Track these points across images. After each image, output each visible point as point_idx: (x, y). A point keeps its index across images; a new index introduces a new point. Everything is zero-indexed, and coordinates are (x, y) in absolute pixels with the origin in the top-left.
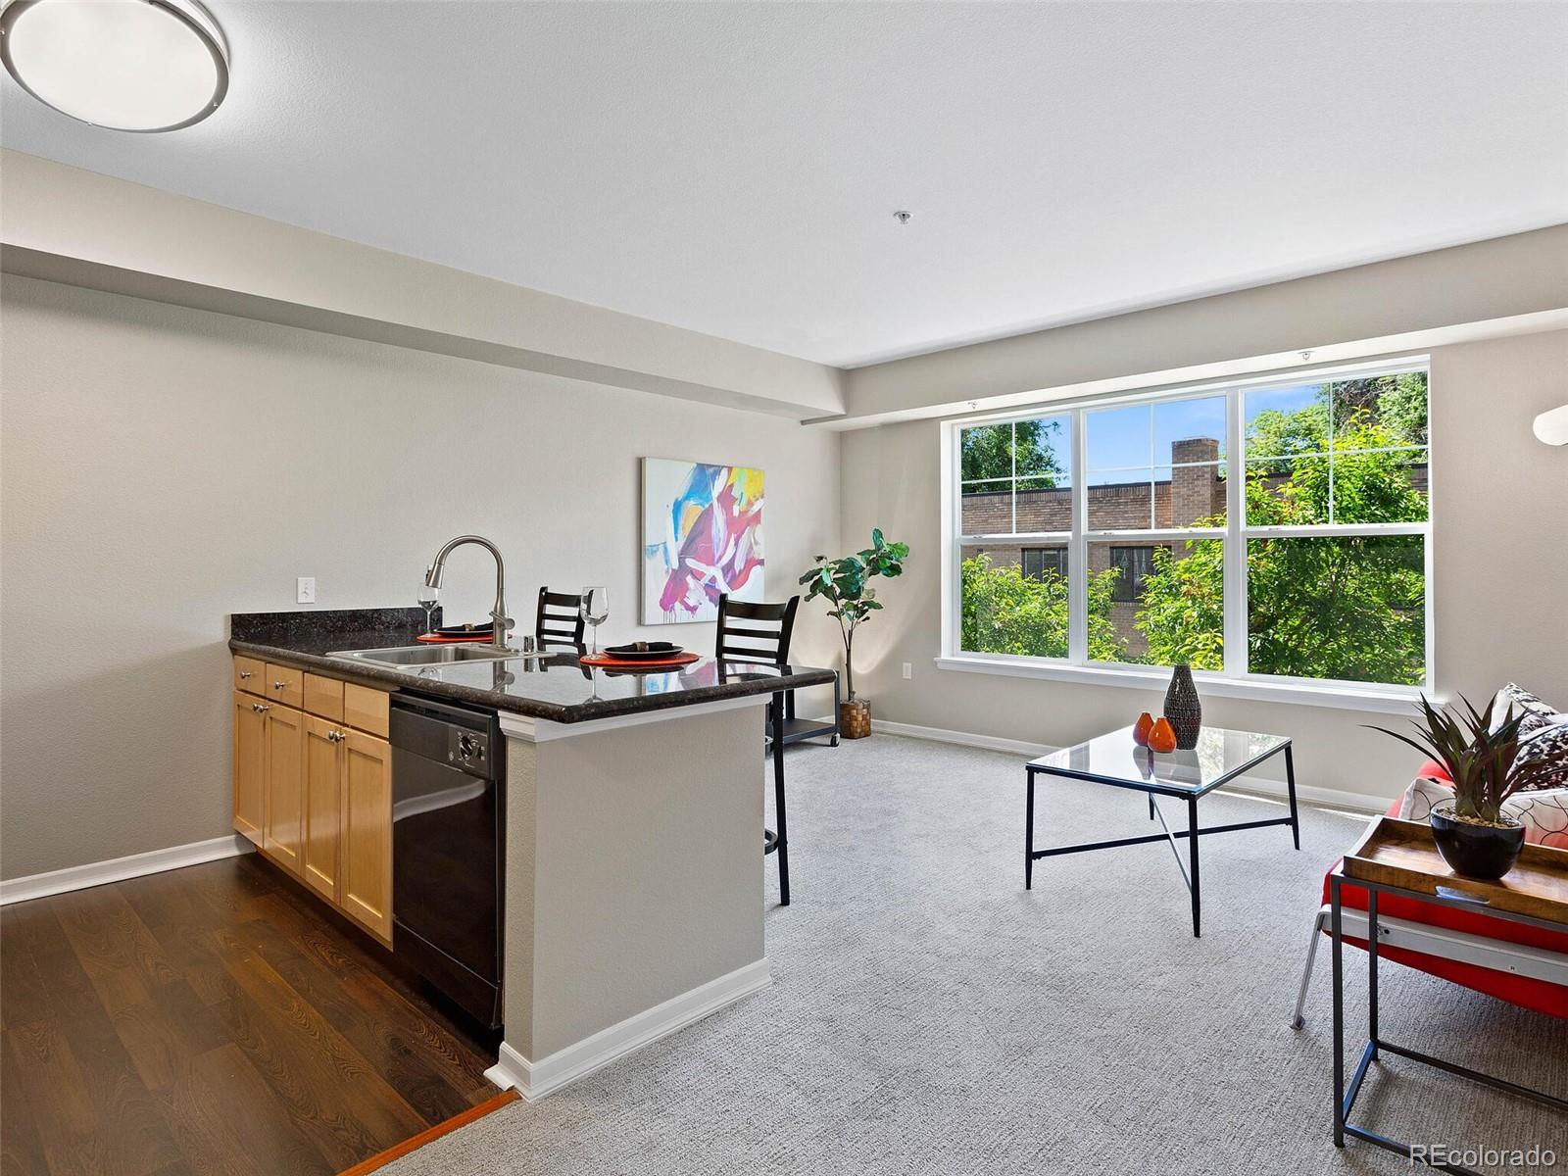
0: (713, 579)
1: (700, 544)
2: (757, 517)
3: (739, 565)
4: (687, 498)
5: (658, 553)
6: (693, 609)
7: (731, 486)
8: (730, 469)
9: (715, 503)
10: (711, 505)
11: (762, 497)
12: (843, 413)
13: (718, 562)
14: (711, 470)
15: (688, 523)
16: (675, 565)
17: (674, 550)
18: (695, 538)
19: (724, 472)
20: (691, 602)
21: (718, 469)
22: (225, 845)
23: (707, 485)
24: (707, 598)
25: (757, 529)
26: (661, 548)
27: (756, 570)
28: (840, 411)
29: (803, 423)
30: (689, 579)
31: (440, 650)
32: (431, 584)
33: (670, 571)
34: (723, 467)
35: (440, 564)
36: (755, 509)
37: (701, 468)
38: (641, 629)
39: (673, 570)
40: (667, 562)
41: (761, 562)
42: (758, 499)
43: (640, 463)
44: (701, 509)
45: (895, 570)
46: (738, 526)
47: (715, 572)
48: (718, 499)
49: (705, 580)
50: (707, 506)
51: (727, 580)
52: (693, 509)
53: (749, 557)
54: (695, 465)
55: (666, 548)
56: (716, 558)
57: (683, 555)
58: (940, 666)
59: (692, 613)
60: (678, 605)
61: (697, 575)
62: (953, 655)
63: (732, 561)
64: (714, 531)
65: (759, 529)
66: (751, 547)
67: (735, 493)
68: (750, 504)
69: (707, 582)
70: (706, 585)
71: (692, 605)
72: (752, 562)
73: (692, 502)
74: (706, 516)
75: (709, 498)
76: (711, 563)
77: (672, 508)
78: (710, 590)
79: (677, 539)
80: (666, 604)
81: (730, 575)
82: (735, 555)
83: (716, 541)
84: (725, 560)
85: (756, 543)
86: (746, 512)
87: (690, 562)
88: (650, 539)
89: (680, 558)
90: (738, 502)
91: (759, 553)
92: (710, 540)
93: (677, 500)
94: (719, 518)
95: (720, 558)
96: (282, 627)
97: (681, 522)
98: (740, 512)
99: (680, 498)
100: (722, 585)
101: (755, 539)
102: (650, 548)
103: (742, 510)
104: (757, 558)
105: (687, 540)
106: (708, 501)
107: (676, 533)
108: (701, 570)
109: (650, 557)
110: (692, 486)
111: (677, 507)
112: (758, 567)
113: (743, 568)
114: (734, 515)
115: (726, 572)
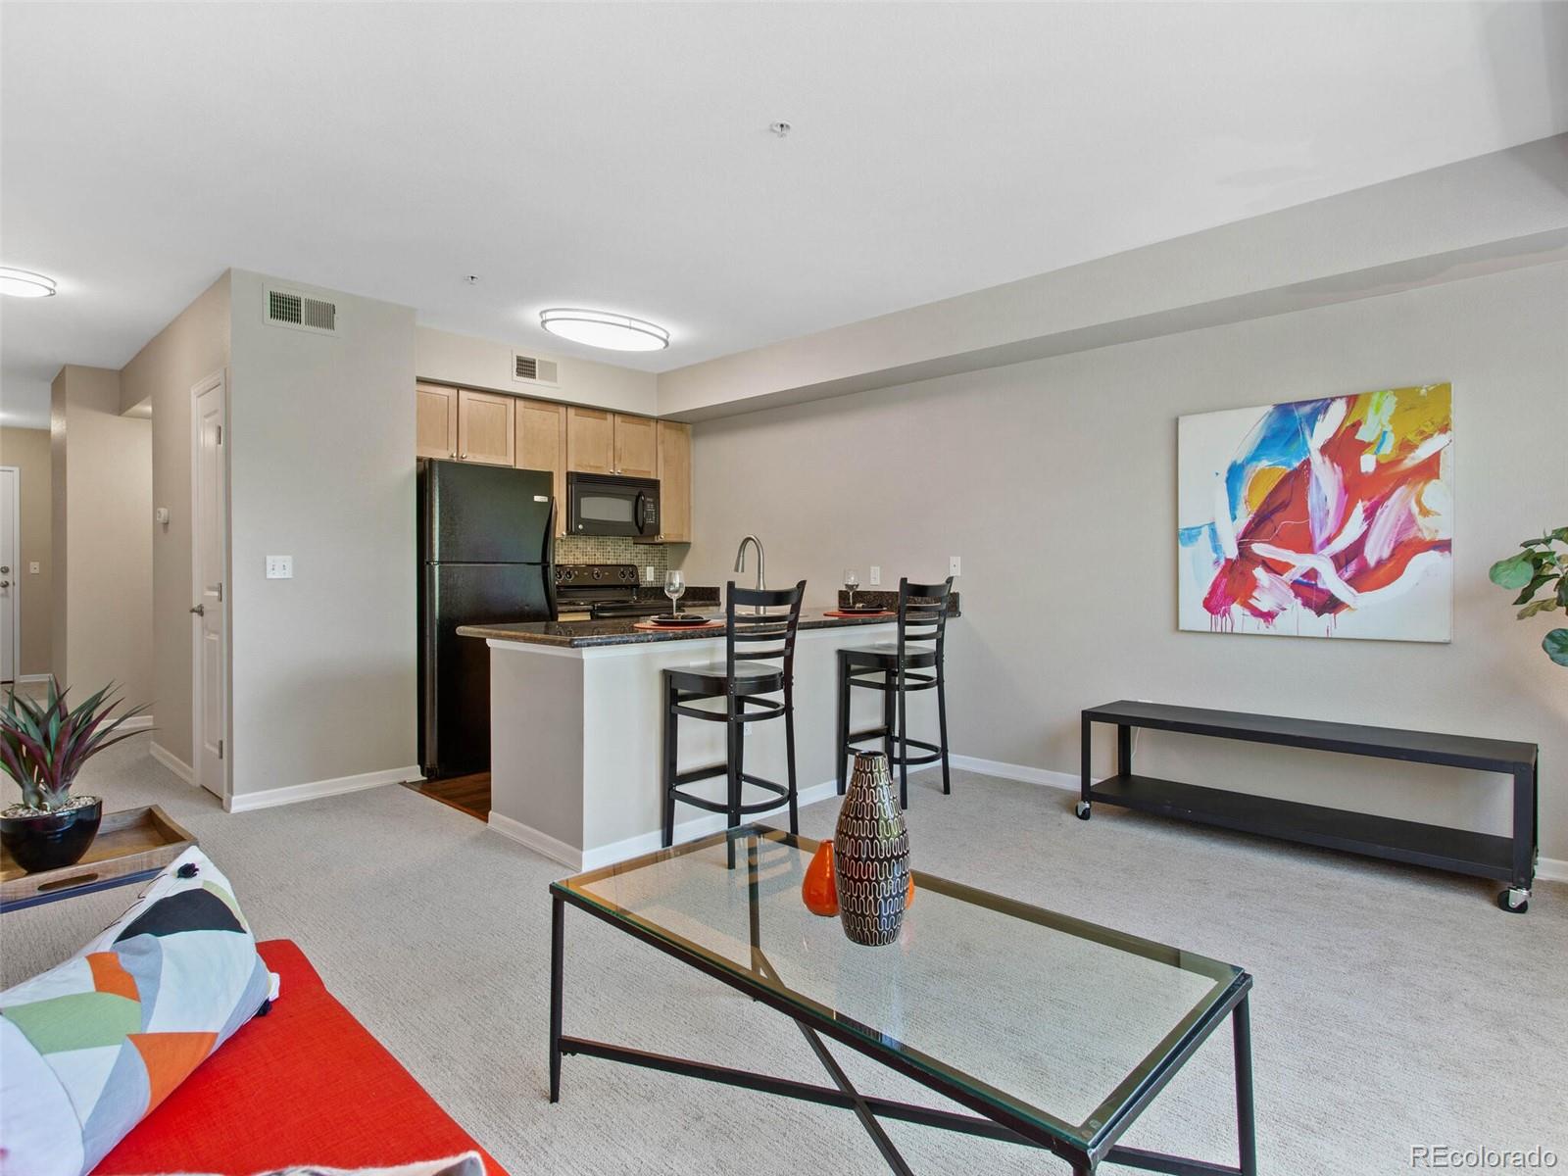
0: (1312, 574)
1: (1284, 521)
2: (1430, 469)
3: (1373, 553)
4: (1255, 457)
5: (1201, 537)
6: (1268, 616)
7: (1357, 425)
8: (1352, 400)
9: (1316, 459)
10: (1308, 462)
11: (1444, 430)
13: (1323, 546)
14: (1307, 409)
15: (1257, 493)
16: (1232, 551)
17: (1228, 535)
18: (1273, 512)
19: (1338, 410)
20: (1264, 603)
21: (1322, 406)
23: (1296, 434)
24: (1299, 601)
25: (1428, 486)
26: (1206, 531)
27: (1420, 564)
30: (1259, 573)
33: (1222, 562)
34: (1333, 399)
36: (1423, 452)
37: (1284, 410)
39: (1228, 561)
40: (1216, 548)
41: (1444, 546)
42: (1428, 437)
44: (1284, 470)
47: (1317, 562)
48: (1324, 450)
49: (1298, 574)
50: (1296, 464)
51: (1347, 575)
52: (1268, 472)
53: (1405, 538)
54: (1270, 408)
55: (1214, 531)
56: (1320, 540)
57: (1246, 539)
59: (1266, 621)
60: (1236, 608)
61: (1275, 568)
63: (1357, 548)
64: (1312, 500)
65: (1432, 493)
66: (1411, 519)
67: (1367, 434)
68: (1408, 447)
69: (1297, 577)
70: (1295, 581)
71: (1265, 610)
72: (1405, 550)
73: (1264, 464)
74: (1298, 479)
75: (1301, 451)
76: (1306, 546)
77: (1224, 475)
78: (1306, 591)
79: (1234, 518)
80: (1215, 605)
81: (1352, 568)
82: (1364, 536)
83: (1318, 517)
84: (1341, 544)
85: (1425, 512)
86: (1397, 462)
87: (1260, 549)
88: (1184, 522)
89: (1239, 544)
90: (1374, 448)
91: (1427, 528)
92: (1305, 515)
93: (1235, 462)
94: (1326, 481)
95: (1329, 541)
97: (1243, 492)
98: (1379, 465)
99: (1239, 462)
100: (1331, 581)
101: (1419, 502)
102: (1186, 532)
103: (1382, 461)
104: (1428, 538)
105: (1254, 519)
106: (1298, 458)
107: (1233, 507)
108: (1284, 560)
109: (1183, 545)
110: (1264, 440)
111: (1235, 473)
112: (1433, 556)
113: (1386, 554)
114: (1363, 470)
115: (1343, 561)
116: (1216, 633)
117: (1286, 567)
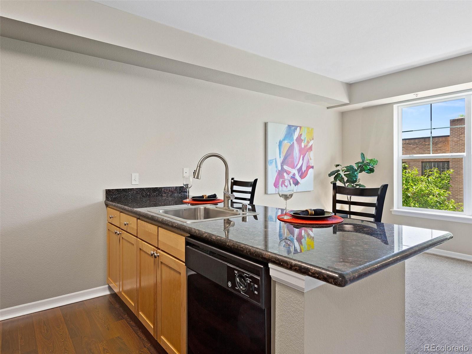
0: (294, 175)
1: (289, 159)
2: (311, 148)
4: (284, 140)
5: (273, 163)
7: (301, 135)
8: (301, 127)
9: (295, 142)
10: (293, 143)
11: (313, 139)
12: (349, 102)
13: (296, 167)
14: (293, 128)
15: (285, 150)
16: (280, 168)
17: (279, 162)
18: (287, 156)
19: (298, 129)
21: (296, 127)
22: (104, 290)
23: (292, 134)
24: (292, 183)
25: (311, 153)
26: (274, 161)
27: (311, 170)
28: (348, 102)
29: (328, 108)
30: (285, 174)
31: (197, 208)
32: (196, 177)
34: (298, 126)
35: (200, 167)
36: (310, 144)
37: (290, 126)
38: (267, 195)
39: (279, 170)
40: (277, 167)
41: (312, 167)
42: (311, 140)
43: (266, 125)
44: (289, 144)
45: (371, 171)
46: (304, 152)
47: (295, 171)
48: (296, 140)
49: (291, 175)
50: (292, 143)
52: (286, 144)
53: (308, 165)
54: (287, 126)
55: (276, 161)
56: (295, 165)
57: (283, 164)
58: (393, 213)
61: (288, 173)
62: (398, 208)
63: (301, 166)
64: (294, 154)
65: (312, 154)
66: (308, 161)
67: (302, 138)
68: (308, 142)
69: (292, 176)
70: (292, 177)
72: (309, 167)
73: (286, 142)
74: (292, 147)
75: (293, 140)
76: (293, 167)
77: (278, 144)
78: (293, 179)
79: (280, 158)
80: (276, 185)
81: (300, 173)
82: (302, 164)
83: (295, 158)
84: (299, 166)
85: (310, 159)
86: (307, 146)
87: (285, 167)
88: (269, 158)
89: (281, 165)
90: (304, 141)
91: (312, 163)
92: (293, 158)
93: (280, 140)
94: (296, 148)
95: (297, 165)
96: (126, 195)
97: (282, 150)
98: (304, 146)
99: (281, 140)
100: (297, 177)
101: (310, 157)
102: (270, 161)
103: (305, 145)
104: (311, 166)
105: (284, 158)
106: (292, 141)
107: (280, 154)
108: (290, 171)
109: (269, 165)
110: (286, 135)
111: (280, 143)
112: (311, 169)
113: (305, 170)
114: (302, 147)
115: (299, 171)
116: (277, 194)
117: (290, 172)
